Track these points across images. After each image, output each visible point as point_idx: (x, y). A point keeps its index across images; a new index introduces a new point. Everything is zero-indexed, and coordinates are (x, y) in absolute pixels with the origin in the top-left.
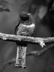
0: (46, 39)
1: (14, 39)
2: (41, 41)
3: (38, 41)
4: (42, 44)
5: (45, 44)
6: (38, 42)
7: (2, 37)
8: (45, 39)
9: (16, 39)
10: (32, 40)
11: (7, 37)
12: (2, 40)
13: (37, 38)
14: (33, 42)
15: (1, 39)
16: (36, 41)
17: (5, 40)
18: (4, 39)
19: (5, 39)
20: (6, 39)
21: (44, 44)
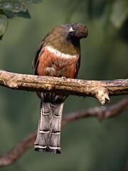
0: (112, 84)
1: (35, 84)
2: (100, 89)
3: (93, 89)
4: (102, 95)
5: (110, 95)
6: (93, 91)
7: (6, 81)
8: (108, 85)
9: (39, 85)
10: (79, 87)
11: (18, 81)
12: (8, 87)
13: (89, 82)
14: (81, 90)
15: (5, 86)
16: (88, 90)
17: (13, 88)
18: (11, 86)
19: (13, 84)
20: (15, 85)
21: (106, 96)
